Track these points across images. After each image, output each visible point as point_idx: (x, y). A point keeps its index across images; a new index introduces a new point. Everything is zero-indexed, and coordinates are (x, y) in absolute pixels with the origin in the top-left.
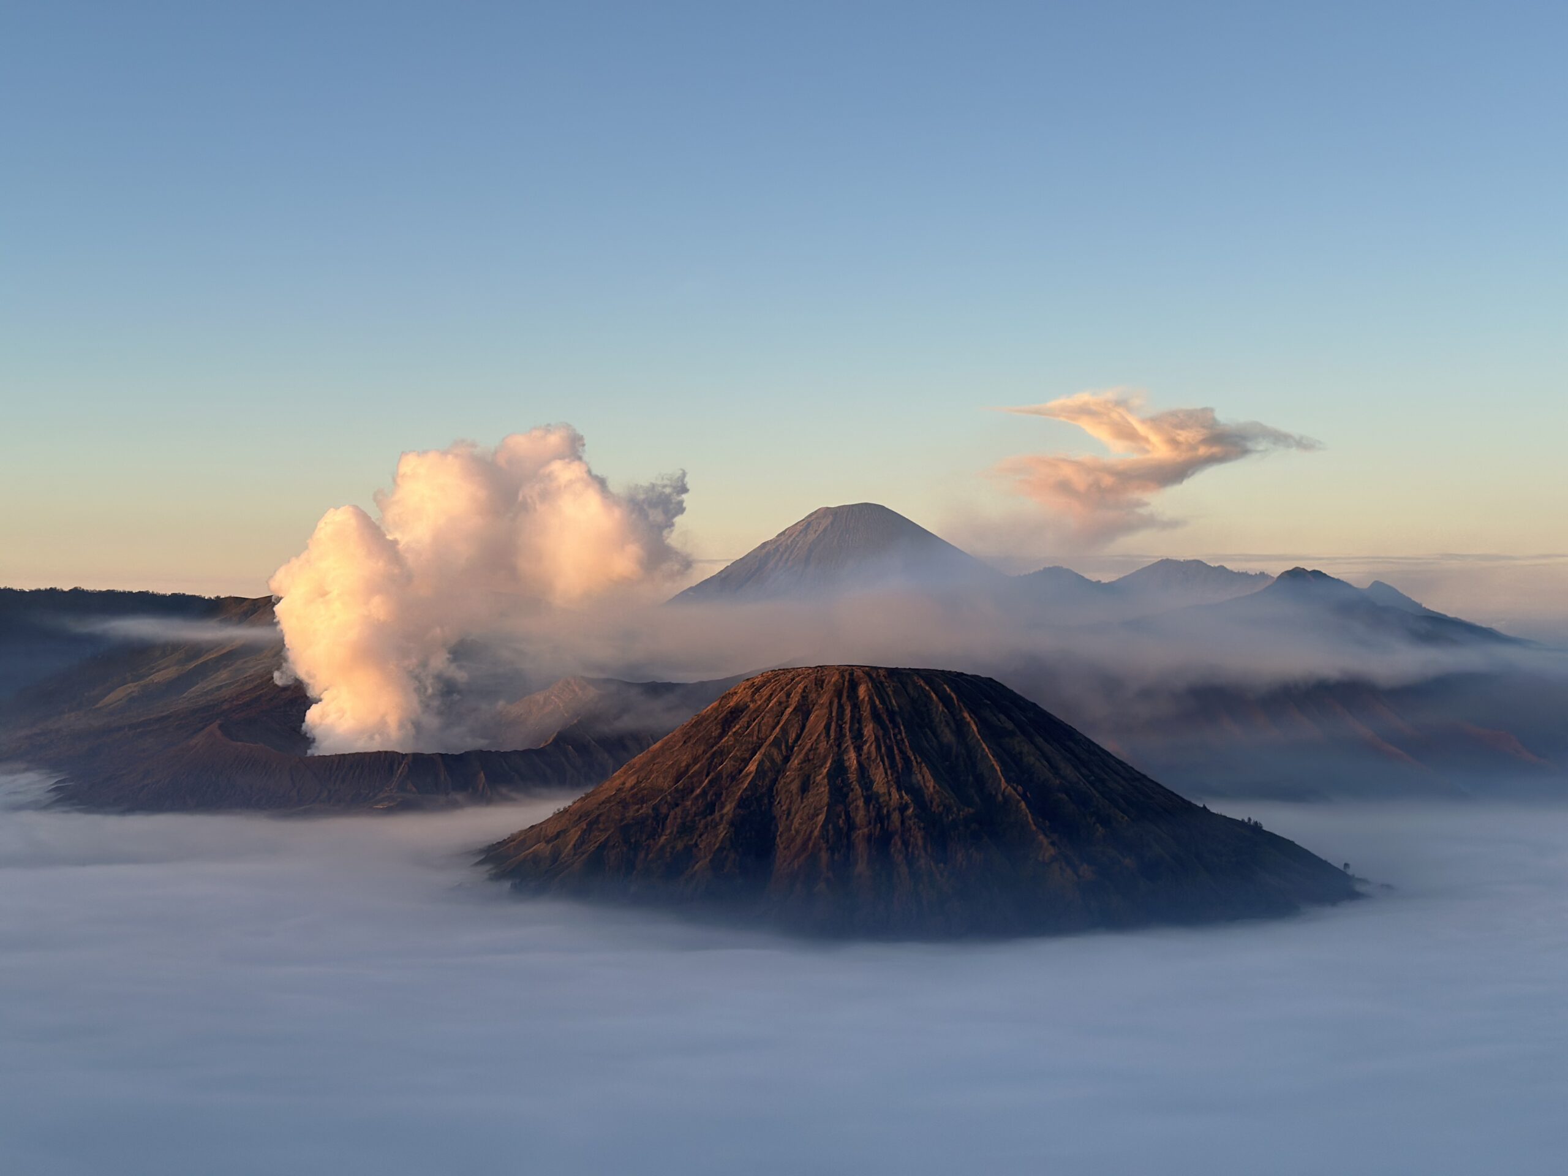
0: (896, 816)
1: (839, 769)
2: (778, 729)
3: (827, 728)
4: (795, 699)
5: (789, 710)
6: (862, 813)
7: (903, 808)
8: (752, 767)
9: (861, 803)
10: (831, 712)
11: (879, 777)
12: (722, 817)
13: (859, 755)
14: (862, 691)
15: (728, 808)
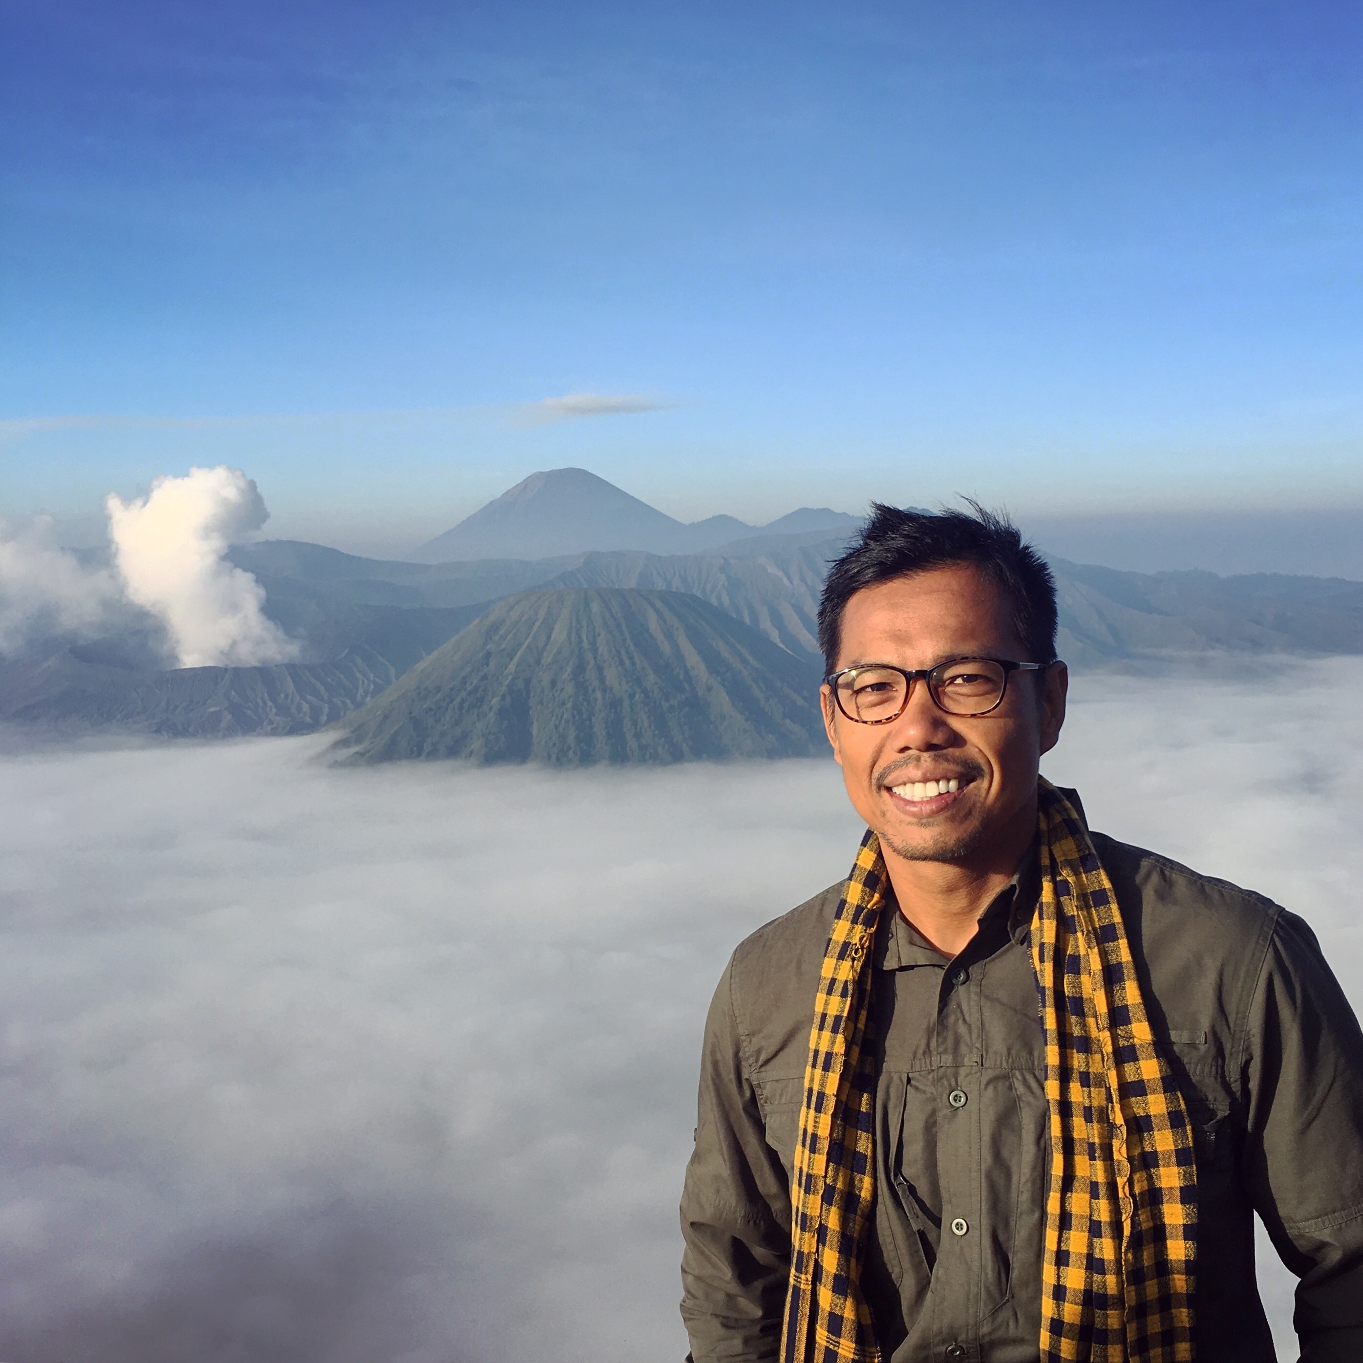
0: (626, 703)
1: (580, 668)
2: (529, 640)
3: (569, 635)
4: (542, 614)
5: (538, 624)
6: (599, 702)
7: (632, 696)
8: (512, 667)
9: (599, 694)
10: (571, 623)
11: (612, 675)
12: (491, 709)
13: (595, 658)
14: (595, 607)
15: (495, 701)
